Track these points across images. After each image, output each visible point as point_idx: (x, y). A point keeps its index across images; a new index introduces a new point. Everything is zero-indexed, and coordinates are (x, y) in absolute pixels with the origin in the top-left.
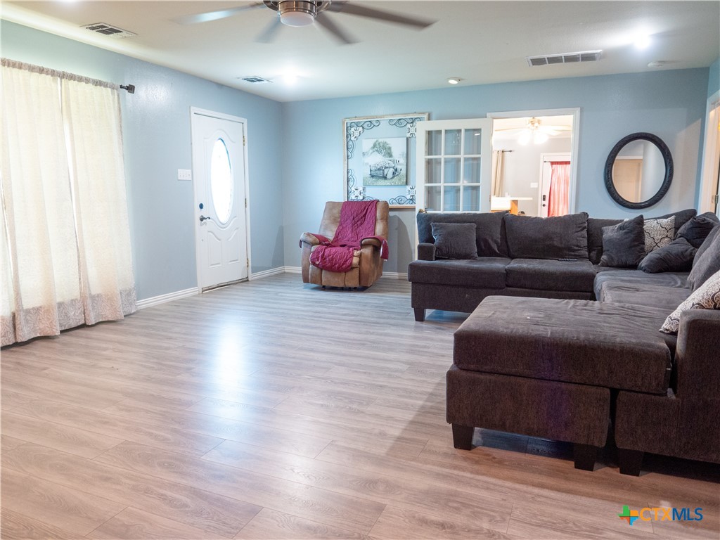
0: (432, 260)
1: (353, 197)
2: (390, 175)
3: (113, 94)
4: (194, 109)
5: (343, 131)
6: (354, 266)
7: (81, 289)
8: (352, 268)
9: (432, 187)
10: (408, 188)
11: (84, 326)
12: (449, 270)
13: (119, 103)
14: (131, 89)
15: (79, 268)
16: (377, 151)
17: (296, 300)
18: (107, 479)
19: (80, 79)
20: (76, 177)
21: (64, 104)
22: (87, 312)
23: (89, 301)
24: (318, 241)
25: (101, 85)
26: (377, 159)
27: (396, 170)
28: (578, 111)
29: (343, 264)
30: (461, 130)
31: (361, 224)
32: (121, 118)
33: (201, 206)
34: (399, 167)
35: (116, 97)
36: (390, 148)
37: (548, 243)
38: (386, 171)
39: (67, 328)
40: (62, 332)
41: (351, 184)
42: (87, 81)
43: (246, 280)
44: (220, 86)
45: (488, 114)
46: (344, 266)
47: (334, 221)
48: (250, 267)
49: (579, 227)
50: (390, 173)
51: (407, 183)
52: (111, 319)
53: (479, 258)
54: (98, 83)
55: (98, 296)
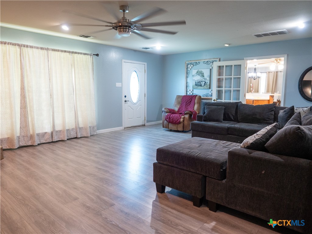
0: (202, 121)
1: (188, 93)
2: (203, 85)
3: (91, 57)
4: (123, 60)
5: (186, 66)
6: (181, 122)
7: (75, 125)
8: (180, 123)
9: (220, 90)
10: (210, 90)
11: (76, 138)
12: (205, 126)
13: (93, 60)
14: (97, 55)
15: (75, 118)
16: (198, 74)
17: (155, 134)
18: (75, 188)
19: (79, 53)
20: (75, 87)
21: (73, 62)
22: (77, 133)
23: (78, 129)
24: (169, 111)
25: (86, 55)
26: (198, 78)
27: (205, 82)
28: (286, 56)
29: (177, 121)
30: (232, 66)
31: (189, 105)
32: (93, 66)
33: (125, 96)
34: (207, 81)
35: (92, 58)
36: (203, 73)
37: (254, 116)
38: (201, 83)
39: (70, 138)
40: (67, 139)
41: (188, 88)
42: (81, 53)
43: (144, 125)
44: (135, 51)
45: (245, 58)
46: (177, 122)
47: (179, 103)
48: (146, 121)
49: (270, 110)
50: (203, 84)
51: (210, 88)
52: (86, 136)
53: (223, 122)
54: (85, 54)
55: (82, 128)
